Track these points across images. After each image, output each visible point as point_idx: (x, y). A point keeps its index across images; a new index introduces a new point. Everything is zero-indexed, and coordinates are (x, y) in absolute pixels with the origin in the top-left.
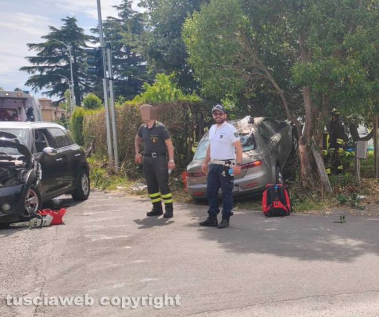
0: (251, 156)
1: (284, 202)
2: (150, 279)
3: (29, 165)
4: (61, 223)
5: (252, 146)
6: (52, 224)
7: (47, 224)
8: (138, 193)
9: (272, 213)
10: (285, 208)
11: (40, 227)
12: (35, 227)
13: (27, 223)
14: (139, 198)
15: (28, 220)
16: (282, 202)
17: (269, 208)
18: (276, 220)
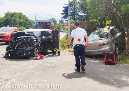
0: (104, 41)
1: (113, 60)
2: (45, 81)
3: (37, 41)
4: (43, 59)
5: (106, 37)
6: (40, 59)
7: (38, 59)
8: (71, 52)
9: (107, 63)
10: (113, 62)
11: (36, 59)
12: (35, 59)
13: (33, 58)
14: (70, 53)
15: (34, 57)
16: (112, 59)
17: (106, 61)
18: (108, 66)
